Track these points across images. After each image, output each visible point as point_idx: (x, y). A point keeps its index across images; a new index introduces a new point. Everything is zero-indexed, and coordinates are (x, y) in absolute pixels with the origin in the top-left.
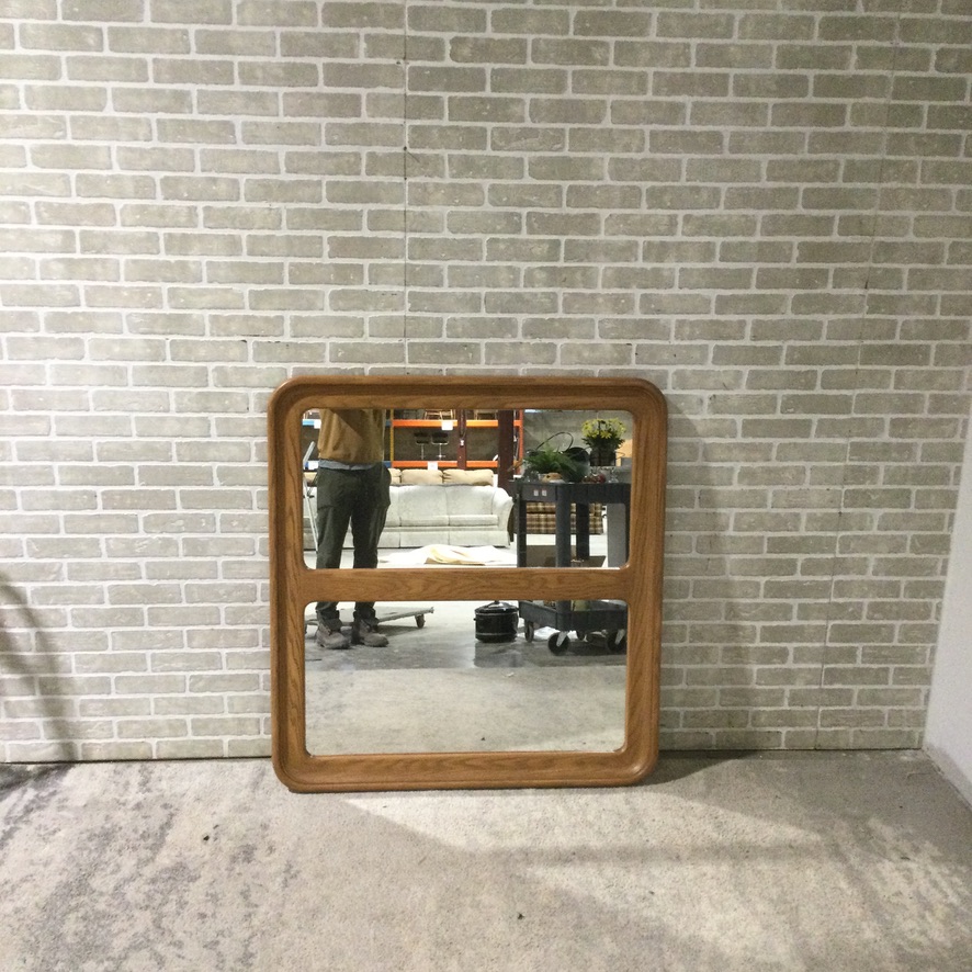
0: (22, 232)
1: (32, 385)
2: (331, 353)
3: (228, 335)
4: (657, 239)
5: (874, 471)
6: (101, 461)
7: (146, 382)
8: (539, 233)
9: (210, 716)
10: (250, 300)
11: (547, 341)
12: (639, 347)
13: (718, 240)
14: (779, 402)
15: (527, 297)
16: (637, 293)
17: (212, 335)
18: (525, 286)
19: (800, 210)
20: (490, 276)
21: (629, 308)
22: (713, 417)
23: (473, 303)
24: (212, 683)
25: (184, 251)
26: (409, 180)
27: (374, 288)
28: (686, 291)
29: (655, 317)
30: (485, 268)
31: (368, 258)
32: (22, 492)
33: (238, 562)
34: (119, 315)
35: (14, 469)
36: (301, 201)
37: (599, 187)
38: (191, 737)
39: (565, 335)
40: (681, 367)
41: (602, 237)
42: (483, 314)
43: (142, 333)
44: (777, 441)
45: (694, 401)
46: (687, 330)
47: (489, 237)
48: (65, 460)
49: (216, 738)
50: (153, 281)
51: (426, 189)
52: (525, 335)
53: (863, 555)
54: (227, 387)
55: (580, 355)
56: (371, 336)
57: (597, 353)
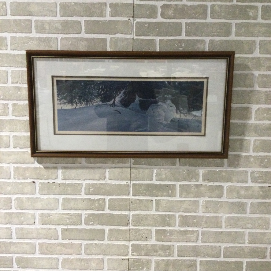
2: (85, 190)
3: (24, 179)
11: (218, 184)
17: (15, 178)
39: (229, 180)
41: (253, 121)
42: (178, 167)
52: (204, 180)
54: (22, 209)
55: (238, 193)
56: (110, 179)
57: (250, 192)
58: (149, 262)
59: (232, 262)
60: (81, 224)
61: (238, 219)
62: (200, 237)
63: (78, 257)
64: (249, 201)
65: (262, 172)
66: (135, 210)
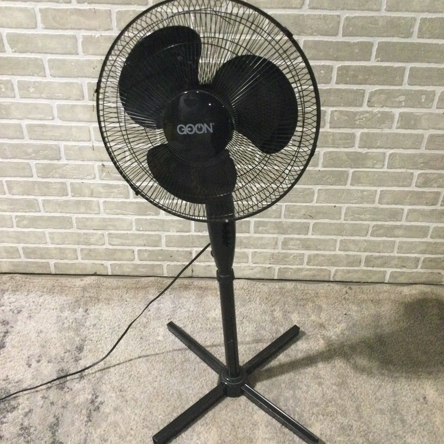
9: (37, 245)
24: (34, 222)
33: (40, 126)
38: (23, 259)
49: (43, 261)
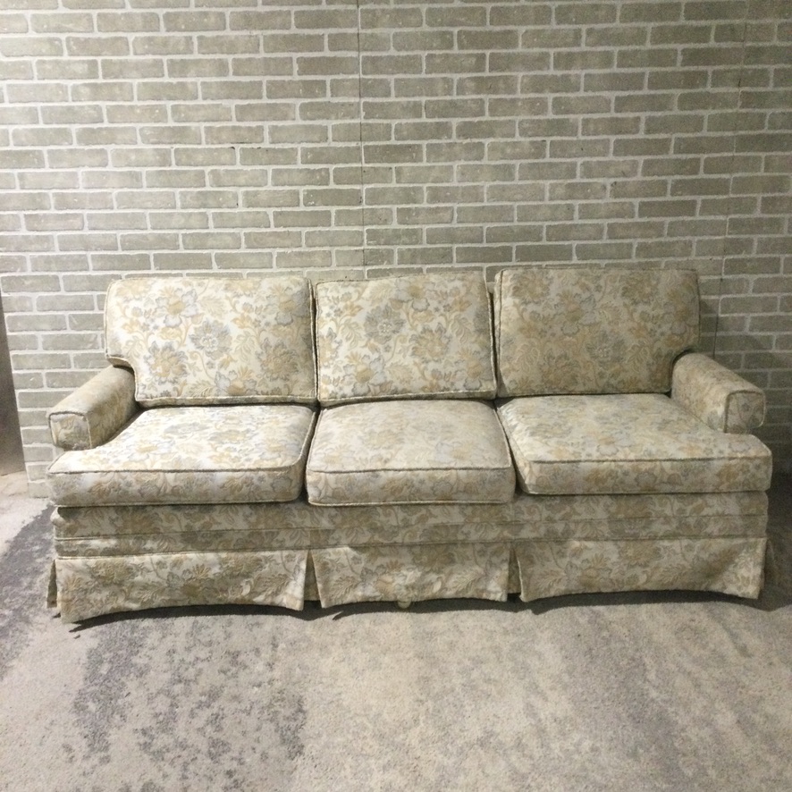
0: (57, 62)
1: (69, 188)
2: (302, 156)
3: (220, 143)
4: (564, 50)
5: (750, 242)
6: (123, 250)
7: (157, 184)
8: (467, 49)
10: (236, 114)
11: (476, 140)
12: (552, 142)
13: (615, 49)
14: (669, 187)
15: (459, 104)
16: (550, 97)
17: (207, 143)
18: (458, 94)
19: (682, 21)
20: (429, 87)
21: (543, 110)
22: (615, 201)
23: (415, 110)
25: (183, 73)
26: (361, 7)
27: (336, 100)
28: (590, 94)
29: (565, 117)
30: (425, 80)
31: (331, 74)
32: (64, 277)
34: (134, 129)
35: (57, 258)
36: (274, 28)
37: (515, 7)
39: (491, 134)
40: (587, 159)
41: (520, 49)
42: (424, 119)
43: (152, 143)
44: (669, 220)
45: (599, 188)
46: (592, 127)
47: (427, 53)
48: (96, 250)
50: (159, 99)
51: (374, 15)
52: (459, 136)
53: (741, 315)
54: (220, 186)
55: (503, 151)
56: (334, 141)
57: (518, 150)
58: (390, 253)
59: (497, 248)
60: (298, 205)
61: (504, 189)
62: (456, 216)
63: (297, 250)
64: (517, 163)
65: (534, 120)
66: (368, 183)
